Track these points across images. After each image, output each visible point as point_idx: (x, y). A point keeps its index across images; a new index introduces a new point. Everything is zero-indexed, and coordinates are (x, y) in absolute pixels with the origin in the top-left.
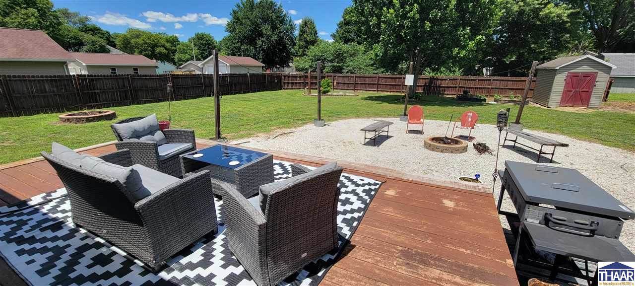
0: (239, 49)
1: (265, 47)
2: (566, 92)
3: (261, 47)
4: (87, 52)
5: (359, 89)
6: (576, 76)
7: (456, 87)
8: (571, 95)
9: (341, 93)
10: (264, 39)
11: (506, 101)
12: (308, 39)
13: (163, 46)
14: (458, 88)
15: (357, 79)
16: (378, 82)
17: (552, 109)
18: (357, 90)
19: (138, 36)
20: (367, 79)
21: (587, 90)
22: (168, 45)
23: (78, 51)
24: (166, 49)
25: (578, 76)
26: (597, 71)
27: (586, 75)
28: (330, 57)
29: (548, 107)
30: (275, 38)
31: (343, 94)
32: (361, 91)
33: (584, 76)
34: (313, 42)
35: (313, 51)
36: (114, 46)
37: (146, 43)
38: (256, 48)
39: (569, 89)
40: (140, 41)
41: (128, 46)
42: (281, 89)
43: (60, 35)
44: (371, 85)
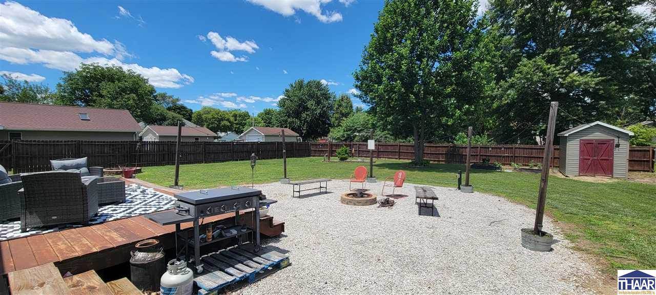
0: (286, 121)
1: (309, 119)
2: (583, 161)
3: (305, 119)
4: (167, 125)
5: (382, 156)
6: (589, 143)
7: (478, 155)
8: (589, 163)
9: (359, 160)
10: (308, 113)
11: (522, 169)
12: (343, 111)
13: (228, 120)
14: (479, 156)
15: (380, 148)
16: (399, 150)
17: (571, 178)
18: (381, 157)
19: (208, 113)
20: (389, 147)
21: (607, 158)
22: (232, 119)
23: (161, 125)
24: (230, 122)
25: (593, 143)
26: (612, 138)
27: (602, 143)
28: (360, 128)
29: (566, 176)
30: (318, 111)
31: (362, 161)
32: (384, 159)
33: (599, 144)
34: (346, 115)
35: (346, 122)
36: (190, 119)
37: (214, 118)
38: (301, 121)
39: (586, 157)
40: (210, 116)
41: (200, 121)
42: (309, 156)
43: (150, 113)
44: (393, 153)
